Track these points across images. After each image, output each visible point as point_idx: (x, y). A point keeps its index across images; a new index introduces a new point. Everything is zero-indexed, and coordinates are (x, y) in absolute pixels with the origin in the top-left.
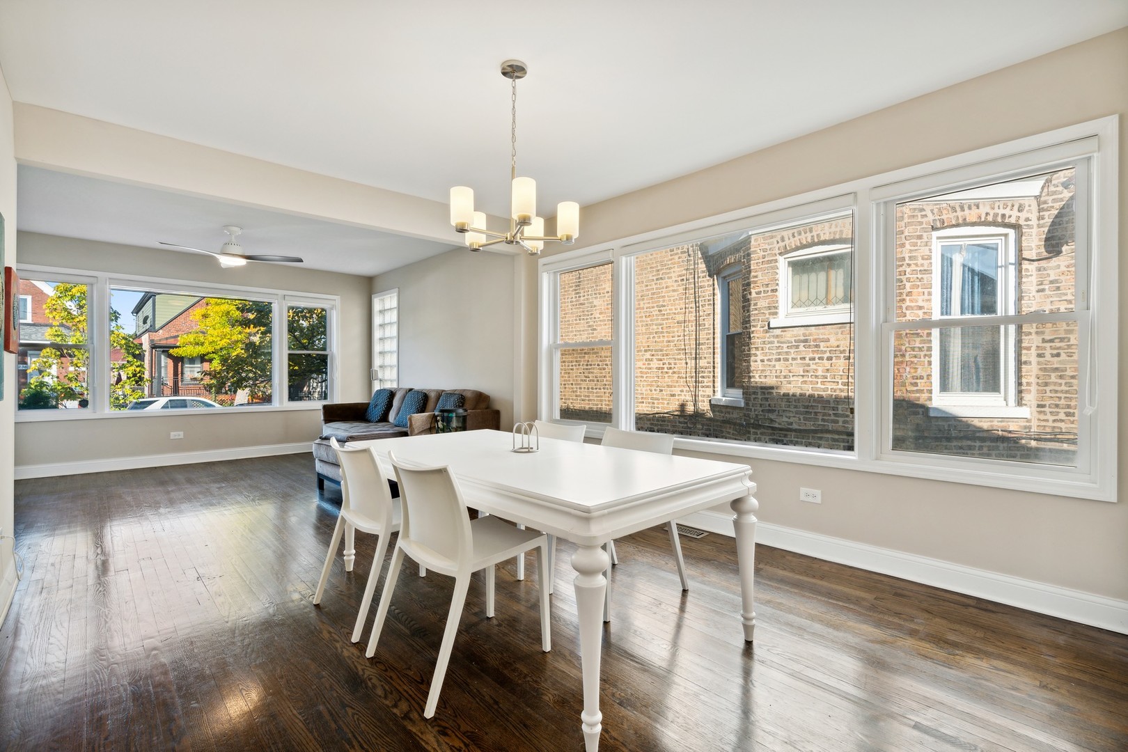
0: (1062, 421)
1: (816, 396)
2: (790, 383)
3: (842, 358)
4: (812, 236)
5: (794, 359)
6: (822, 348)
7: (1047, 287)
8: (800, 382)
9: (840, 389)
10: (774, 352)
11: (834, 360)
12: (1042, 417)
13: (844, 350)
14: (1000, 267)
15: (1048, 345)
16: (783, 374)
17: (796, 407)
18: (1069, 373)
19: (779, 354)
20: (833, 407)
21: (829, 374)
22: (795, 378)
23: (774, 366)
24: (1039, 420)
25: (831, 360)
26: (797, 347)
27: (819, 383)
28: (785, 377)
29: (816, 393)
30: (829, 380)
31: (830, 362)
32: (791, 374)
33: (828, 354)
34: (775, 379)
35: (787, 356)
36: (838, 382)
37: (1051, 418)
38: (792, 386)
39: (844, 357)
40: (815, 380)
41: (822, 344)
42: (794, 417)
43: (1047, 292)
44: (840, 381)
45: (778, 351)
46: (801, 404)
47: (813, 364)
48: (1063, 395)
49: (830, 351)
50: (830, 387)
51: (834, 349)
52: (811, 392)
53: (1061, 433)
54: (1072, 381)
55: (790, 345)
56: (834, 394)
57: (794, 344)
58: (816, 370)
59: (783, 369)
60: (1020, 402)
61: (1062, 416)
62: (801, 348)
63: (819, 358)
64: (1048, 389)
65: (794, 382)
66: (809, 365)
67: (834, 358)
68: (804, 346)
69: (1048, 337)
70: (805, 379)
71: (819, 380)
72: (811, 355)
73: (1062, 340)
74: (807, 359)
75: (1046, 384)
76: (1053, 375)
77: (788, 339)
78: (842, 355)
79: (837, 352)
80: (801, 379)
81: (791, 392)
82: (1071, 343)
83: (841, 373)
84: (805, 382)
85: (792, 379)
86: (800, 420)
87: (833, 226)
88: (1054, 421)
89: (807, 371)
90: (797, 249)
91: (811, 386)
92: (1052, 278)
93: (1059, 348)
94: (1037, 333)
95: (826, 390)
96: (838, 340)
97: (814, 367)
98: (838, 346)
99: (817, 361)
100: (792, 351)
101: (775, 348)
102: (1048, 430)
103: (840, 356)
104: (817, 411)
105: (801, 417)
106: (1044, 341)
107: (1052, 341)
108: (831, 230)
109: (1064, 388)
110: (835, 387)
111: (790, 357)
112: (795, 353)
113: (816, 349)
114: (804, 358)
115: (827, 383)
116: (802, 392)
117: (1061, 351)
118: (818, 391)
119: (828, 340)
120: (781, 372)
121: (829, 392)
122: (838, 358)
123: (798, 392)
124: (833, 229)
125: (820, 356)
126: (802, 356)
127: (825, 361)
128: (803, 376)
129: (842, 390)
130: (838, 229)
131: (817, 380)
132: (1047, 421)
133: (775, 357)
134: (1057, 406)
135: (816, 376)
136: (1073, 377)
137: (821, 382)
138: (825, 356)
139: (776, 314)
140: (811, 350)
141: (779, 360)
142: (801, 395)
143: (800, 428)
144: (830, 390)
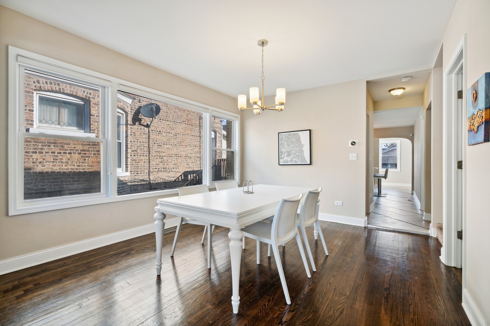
0: (136, 176)
1: (62, 172)
2: (44, 166)
3: (77, 154)
4: (59, 88)
5: (46, 152)
6: (65, 148)
7: (133, 134)
8: (51, 166)
9: (76, 168)
10: (32, 148)
11: (72, 154)
12: (131, 175)
13: (78, 150)
14: (122, 124)
15: (133, 152)
16: (38, 160)
17: (48, 179)
18: (137, 161)
19: (35, 149)
20: (72, 177)
21: (69, 161)
22: (47, 163)
23: (32, 156)
24: (131, 176)
25: (71, 154)
26: (49, 146)
27: (64, 166)
28: (40, 163)
29: (62, 171)
30: (69, 164)
31: (70, 155)
32: (45, 161)
33: (69, 151)
34: (32, 164)
35: (42, 151)
36: (75, 165)
37: (133, 175)
38: (45, 167)
39: (78, 153)
40: (61, 164)
41: (65, 146)
42: (47, 185)
43: (133, 136)
44: (76, 165)
45: (35, 147)
46: (52, 177)
47: (60, 155)
48: (136, 168)
49: (70, 150)
50: (70, 168)
51: (73, 149)
52: (58, 170)
53: (136, 179)
54: (138, 163)
55: (44, 144)
56: (73, 171)
57: (47, 144)
58: (62, 159)
59: (38, 158)
60: (127, 171)
61: (136, 174)
62: (52, 146)
63: (64, 153)
64: (133, 166)
65: (47, 166)
66: (57, 156)
67: (73, 153)
68: (54, 146)
69: (133, 150)
70: (55, 163)
71: (64, 164)
72: (59, 151)
73: (136, 151)
74: (56, 153)
75: (132, 165)
76: (134, 162)
77: (43, 141)
78: (77, 152)
79: (74, 150)
80: (52, 164)
81: (45, 171)
82: (138, 152)
83: (76, 161)
84: (55, 165)
85: (45, 164)
86: (51, 186)
87: (72, 88)
88: (134, 176)
89: (56, 159)
90: (48, 91)
91: (59, 167)
92: (134, 132)
93: (135, 153)
94: (130, 148)
95: (68, 169)
96: (74, 144)
97: (61, 157)
98: (75, 148)
99: (62, 154)
100: (45, 148)
101: (32, 145)
102: (133, 179)
103: (76, 153)
104: (62, 180)
105: (52, 184)
106: (132, 151)
107: (133, 151)
108: (70, 89)
109: (136, 166)
110: (73, 168)
111: (44, 151)
112: (48, 149)
113: (62, 148)
114: (54, 153)
115: (68, 166)
116: (52, 171)
117: (136, 154)
118: (63, 170)
119: (69, 144)
120: (37, 160)
121: (70, 170)
122: (74, 153)
123: (50, 170)
124: (72, 89)
125: (64, 152)
126: (52, 151)
127: (67, 154)
128: (53, 162)
129: (77, 169)
130: (75, 90)
131: (62, 164)
132: (133, 176)
133: (32, 151)
134: (135, 171)
135: (62, 162)
136: (138, 162)
137: (65, 165)
138: (68, 152)
139: (33, 125)
140: (58, 148)
141: (36, 152)
142: (52, 172)
143: (51, 190)
144: (70, 169)
